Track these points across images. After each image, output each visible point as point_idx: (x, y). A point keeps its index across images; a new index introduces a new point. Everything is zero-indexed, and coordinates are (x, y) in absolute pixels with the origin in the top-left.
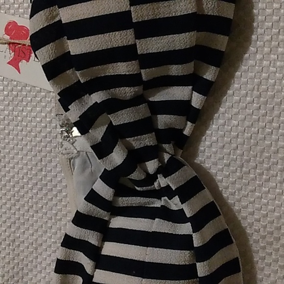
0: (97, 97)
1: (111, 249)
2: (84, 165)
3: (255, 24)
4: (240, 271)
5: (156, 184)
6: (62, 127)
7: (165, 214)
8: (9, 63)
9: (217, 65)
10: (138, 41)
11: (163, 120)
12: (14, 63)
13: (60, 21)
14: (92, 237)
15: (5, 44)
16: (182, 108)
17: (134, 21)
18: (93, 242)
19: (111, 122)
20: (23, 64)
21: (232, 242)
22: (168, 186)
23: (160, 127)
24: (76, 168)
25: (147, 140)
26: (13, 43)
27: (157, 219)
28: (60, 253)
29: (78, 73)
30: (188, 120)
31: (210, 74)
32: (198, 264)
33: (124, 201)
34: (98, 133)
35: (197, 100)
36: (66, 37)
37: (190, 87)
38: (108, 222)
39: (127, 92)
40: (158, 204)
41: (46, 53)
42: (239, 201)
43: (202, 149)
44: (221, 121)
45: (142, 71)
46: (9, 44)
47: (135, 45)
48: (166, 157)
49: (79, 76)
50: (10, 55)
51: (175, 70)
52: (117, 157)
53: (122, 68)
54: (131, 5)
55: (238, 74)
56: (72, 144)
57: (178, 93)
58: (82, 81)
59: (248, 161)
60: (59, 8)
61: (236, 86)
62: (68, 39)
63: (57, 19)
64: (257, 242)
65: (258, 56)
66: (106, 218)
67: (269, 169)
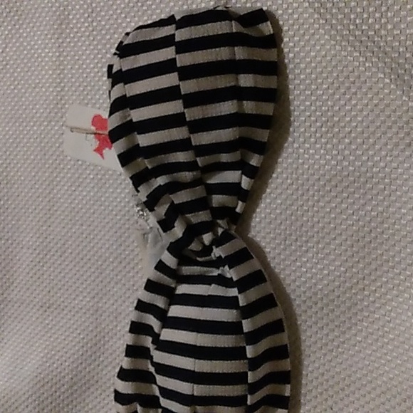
0: (161, 181)
1: (176, 311)
3: (292, 119)
4: (283, 331)
5: (212, 255)
7: (223, 281)
8: (95, 150)
9: (260, 153)
10: (191, 136)
11: (217, 200)
12: (99, 150)
13: (131, 120)
14: (160, 301)
16: (233, 189)
17: (188, 119)
18: (160, 306)
19: (173, 202)
20: (106, 151)
21: (276, 305)
22: (220, 256)
23: (214, 205)
25: (203, 216)
26: (99, 134)
27: (213, 285)
28: (134, 315)
29: (146, 161)
30: (239, 199)
31: (255, 161)
32: (244, 321)
33: (187, 270)
34: (162, 210)
35: (246, 183)
36: (136, 133)
37: (240, 172)
38: (175, 289)
39: (187, 176)
40: (215, 272)
41: (120, 146)
42: (284, 269)
43: (253, 224)
44: (268, 201)
45: (198, 159)
46: (95, 134)
47: (190, 138)
48: (220, 231)
49: (148, 164)
50: (95, 143)
51: (225, 158)
52: (178, 231)
53: (181, 157)
54: (185, 108)
55: (280, 160)
56: (146, 221)
57: (231, 176)
58: (150, 167)
59: (291, 235)
60: (131, 109)
61: (279, 170)
62: (139, 134)
63: (129, 119)
65: (296, 145)
66: (173, 286)
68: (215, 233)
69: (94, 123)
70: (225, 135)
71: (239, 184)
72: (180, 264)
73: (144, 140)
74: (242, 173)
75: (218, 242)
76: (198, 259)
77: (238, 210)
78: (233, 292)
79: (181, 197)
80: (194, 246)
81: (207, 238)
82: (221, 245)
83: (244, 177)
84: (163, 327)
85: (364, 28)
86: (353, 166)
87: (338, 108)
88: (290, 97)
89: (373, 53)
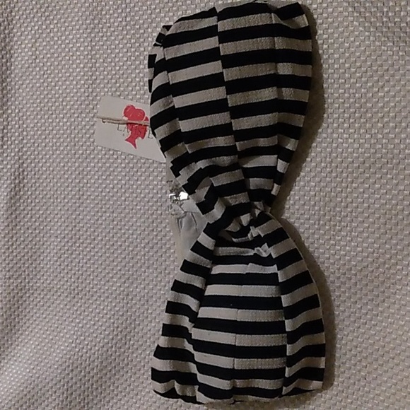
0: (201, 165)
1: (212, 290)
2: (190, 224)
3: (326, 106)
4: (319, 306)
5: (249, 235)
6: (171, 192)
7: (257, 259)
8: (127, 140)
9: (296, 138)
10: (233, 121)
11: (254, 182)
12: (131, 140)
13: (174, 106)
14: (197, 281)
15: (124, 124)
16: (270, 172)
17: (230, 105)
18: (198, 285)
19: (212, 184)
20: (138, 141)
21: (312, 282)
22: (259, 235)
23: (251, 188)
24: (183, 226)
25: (242, 198)
26: (130, 123)
27: (250, 264)
28: (171, 296)
29: (187, 146)
30: (274, 182)
31: (291, 145)
32: (282, 297)
33: (224, 251)
34: (202, 193)
35: (281, 166)
36: (178, 119)
37: (276, 156)
38: (210, 270)
39: (225, 160)
40: (251, 253)
41: (163, 131)
42: (318, 248)
43: (287, 206)
44: (302, 183)
45: (237, 144)
46: (127, 124)
47: (231, 123)
48: (257, 212)
49: (188, 148)
50: (128, 134)
51: (263, 142)
52: (217, 212)
53: (221, 141)
54: (227, 94)
55: (314, 144)
56: (180, 206)
57: (267, 161)
58: (190, 152)
59: (325, 215)
60: (173, 97)
61: (313, 154)
62: (180, 120)
63: (171, 105)
64: (333, 282)
65: (329, 131)
66: (209, 267)
67: (340, 221)
68: (253, 214)
69: (126, 114)
70: (265, 120)
71: (275, 167)
72: (217, 245)
73: (185, 126)
74: (278, 158)
75: (255, 222)
76: (234, 240)
77: (273, 192)
78: (273, 269)
79: (220, 180)
80: (233, 227)
81: (245, 219)
82: (260, 225)
83: (280, 161)
84: (201, 306)
85: (396, 20)
86: (385, 149)
87: (371, 95)
88: (325, 86)
89: (406, 43)
